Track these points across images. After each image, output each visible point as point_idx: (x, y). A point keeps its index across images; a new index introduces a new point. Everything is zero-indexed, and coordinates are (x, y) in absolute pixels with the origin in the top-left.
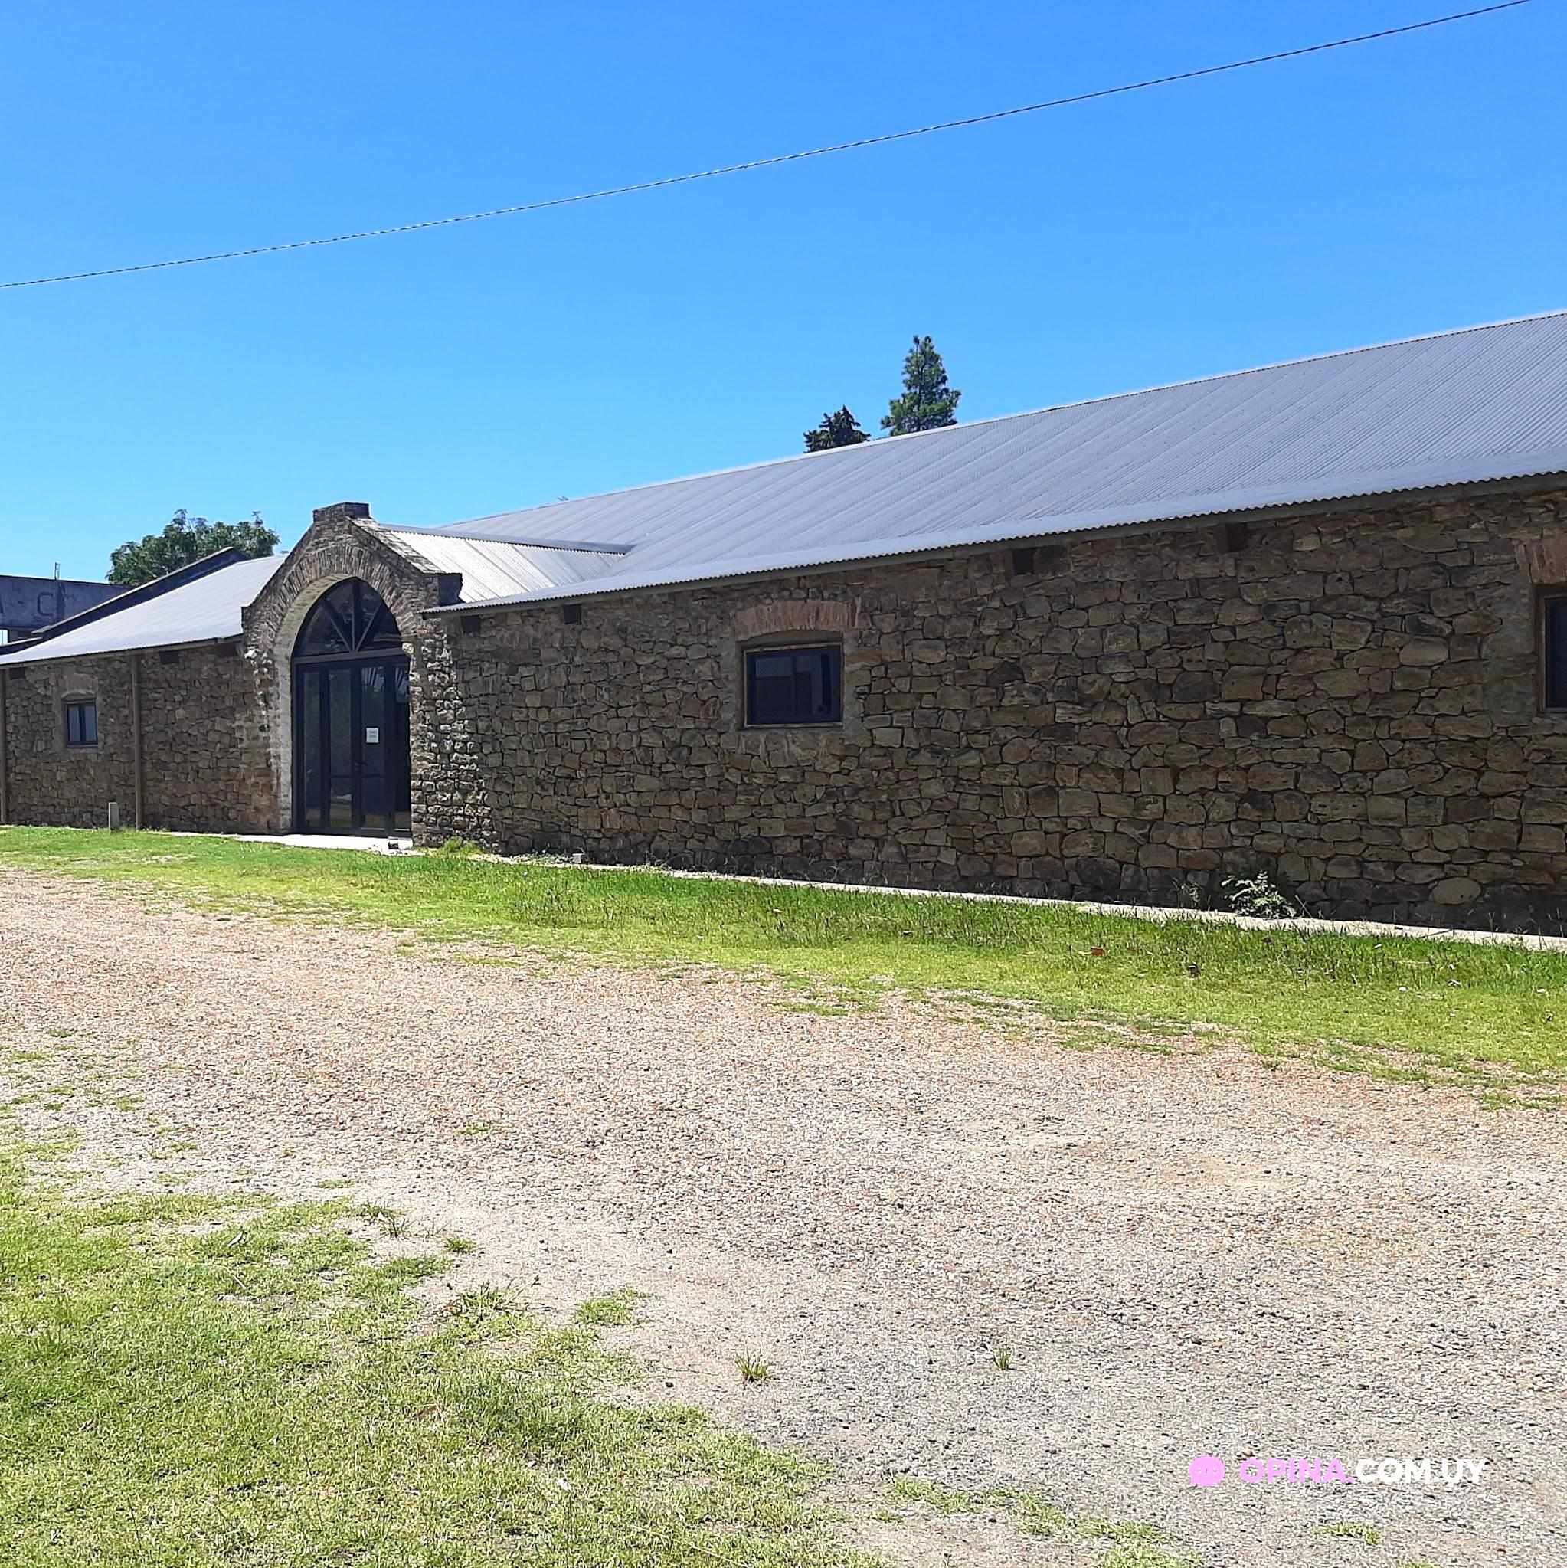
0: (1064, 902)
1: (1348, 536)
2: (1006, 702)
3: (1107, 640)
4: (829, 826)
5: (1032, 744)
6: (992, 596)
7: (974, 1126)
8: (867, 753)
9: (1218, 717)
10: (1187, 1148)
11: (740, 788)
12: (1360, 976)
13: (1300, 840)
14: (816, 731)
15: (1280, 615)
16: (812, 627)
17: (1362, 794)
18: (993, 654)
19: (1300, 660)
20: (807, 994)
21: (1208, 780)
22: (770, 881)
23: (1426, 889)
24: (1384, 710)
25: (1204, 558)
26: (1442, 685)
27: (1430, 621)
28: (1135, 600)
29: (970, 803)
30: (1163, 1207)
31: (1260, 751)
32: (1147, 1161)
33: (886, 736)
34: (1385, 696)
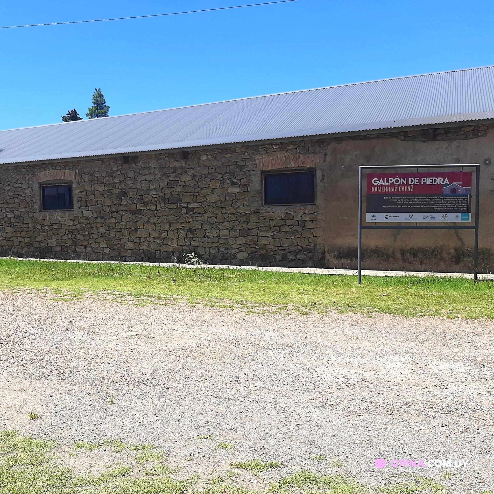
0: (140, 263)
1: (214, 156)
2: (122, 203)
3: (150, 185)
4: (70, 242)
5: (130, 216)
6: (117, 171)
7: (109, 332)
8: (81, 218)
9: (181, 208)
10: (169, 332)
11: (41, 231)
12: (218, 280)
13: (203, 242)
14: (65, 212)
15: (197, 178)
16: (63, 179)
17: (219, 229)
18: (118, 188)
19: (202, 191)
20: (61, 295)
21: (179, 226)
22: (51, 260)
23: (235, 255)
24: (224, 205)
25: (177, 161)
26: (238, 198)
27: (235, 181)
28: (158, 173)
29: (113, 234)
30: (161, 350)
31: (192, 217)
32: (159, 337)
33: (87, 214)
34: (224, 202)
